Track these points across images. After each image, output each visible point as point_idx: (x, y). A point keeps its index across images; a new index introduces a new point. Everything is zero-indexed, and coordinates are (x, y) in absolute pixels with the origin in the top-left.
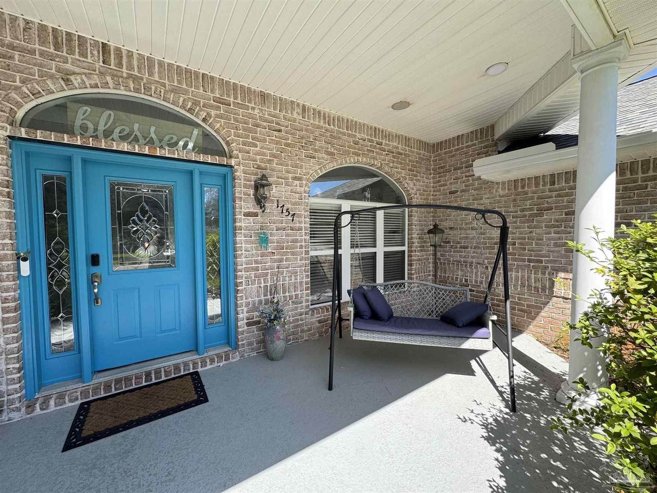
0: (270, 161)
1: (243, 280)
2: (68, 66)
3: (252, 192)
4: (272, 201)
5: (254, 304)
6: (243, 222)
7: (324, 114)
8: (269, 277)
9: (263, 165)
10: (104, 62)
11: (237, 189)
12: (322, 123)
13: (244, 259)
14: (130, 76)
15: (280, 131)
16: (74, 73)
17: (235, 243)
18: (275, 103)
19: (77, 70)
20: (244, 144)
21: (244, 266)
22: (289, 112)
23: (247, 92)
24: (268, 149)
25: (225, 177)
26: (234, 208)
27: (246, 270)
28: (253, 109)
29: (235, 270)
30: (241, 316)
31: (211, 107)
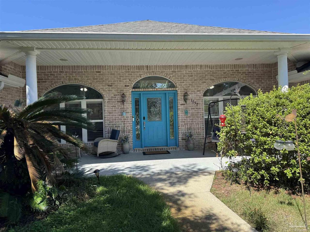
0: (189, 87)
1: (180, 125)
2: (141, 73)
3: (183, 97)
4: (189, 100)
5: (184, 133)
6: (180, 107)
7: (210, 66)
8: (189, 125)
9: (186, 88)
10: (147, 70)
11: (178, 97)
12: (209, 69)
13: (181, 119)
14: (152, 71)
15: (192, 76)
16: (142, 74)
17: (178, 113)
18: (190, 68)
19: (142, 73)
20: (180, 83)
21: (181, 121)
22: (196, 69)
23: (181, 67)
24: (188, 83)
25: (175, 93)
26: (177, 103)
27: (181, 122)
28: (183, 71)
29: (178, 122)
30: (180, 136)
31: (171, 74)
